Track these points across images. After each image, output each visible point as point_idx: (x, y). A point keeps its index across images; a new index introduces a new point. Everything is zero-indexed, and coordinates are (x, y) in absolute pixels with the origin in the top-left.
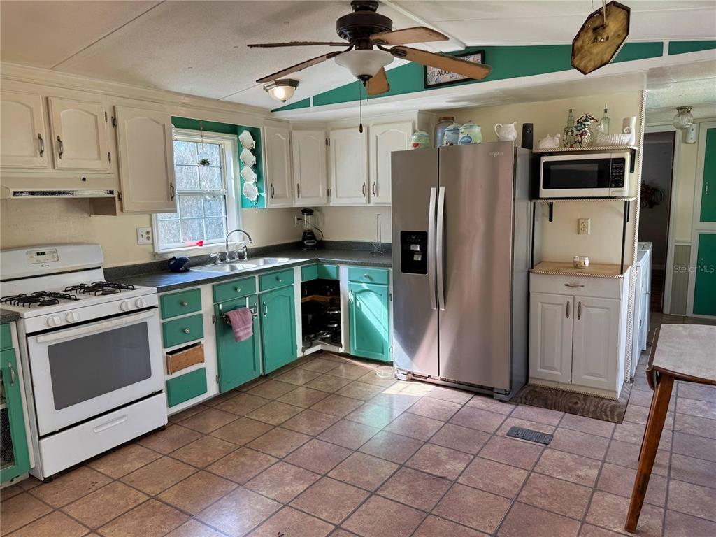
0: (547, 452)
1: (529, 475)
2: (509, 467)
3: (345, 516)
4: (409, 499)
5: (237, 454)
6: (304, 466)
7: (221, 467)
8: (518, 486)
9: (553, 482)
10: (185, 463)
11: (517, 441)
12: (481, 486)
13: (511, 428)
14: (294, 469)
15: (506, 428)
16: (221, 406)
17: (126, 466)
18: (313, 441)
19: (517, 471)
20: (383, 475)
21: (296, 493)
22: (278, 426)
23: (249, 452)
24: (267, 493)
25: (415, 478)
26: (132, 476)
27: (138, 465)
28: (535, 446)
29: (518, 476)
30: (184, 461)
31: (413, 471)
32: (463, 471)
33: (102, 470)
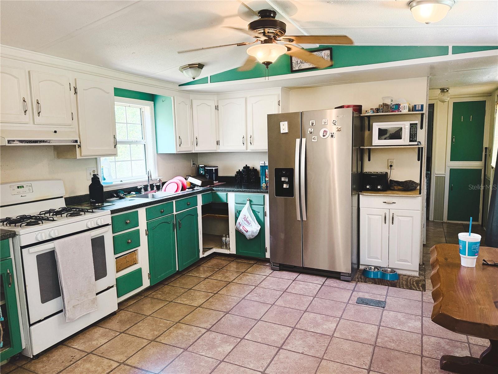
0: (385, 313)
1: (379, 329)
2: (364, 324)
3: (266, 365)
4: (306, 350)
5: (176, 328)
6: (226, 333)
7: (166, 338)
8: (374, 336)
9: (395, 332)
10: (139, 337)
11: (364, 307)
12: (350, 338)
13: (358, 298)
14: (220, 336)
15: (354, 299)
16: (153, 295)
17: (94, 343)
18: (227, 315)
19: (370, 326)
20: (283, 335)
21: (227, 352)
22: (199, 307)
23: (184, 326)
24: (206, 354)
25: (305, 336)
26: (101, 349)
27: (103, 341)
28: (376, 309)
29: (373, 330)
30: (137, 335)
31: (302, 331)
32: (335, 329)
33: (76, 347)
